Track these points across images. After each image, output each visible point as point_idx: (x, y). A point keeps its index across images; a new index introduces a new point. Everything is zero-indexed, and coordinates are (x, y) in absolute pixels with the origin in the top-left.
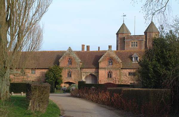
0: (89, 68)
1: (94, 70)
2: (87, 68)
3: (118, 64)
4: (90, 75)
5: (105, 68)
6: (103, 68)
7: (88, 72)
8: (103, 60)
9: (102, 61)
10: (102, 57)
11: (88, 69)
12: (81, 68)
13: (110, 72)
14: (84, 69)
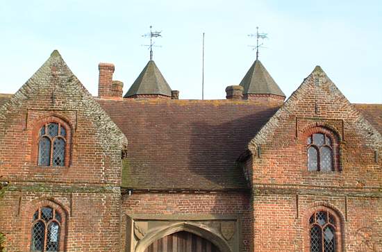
0: (179, 191)
1: (209, 201)
2: (167, 192)
3: (372, 167)
4: (175, 239)
5: (292, 192)
6: (282, 192)
7: (168, 214)
8: (278, 140)
9: (269, 145)
10: (273, 122)
11: (169, 197)
12: (125, 192)
13: (323, 215)
14: (144, 200)
